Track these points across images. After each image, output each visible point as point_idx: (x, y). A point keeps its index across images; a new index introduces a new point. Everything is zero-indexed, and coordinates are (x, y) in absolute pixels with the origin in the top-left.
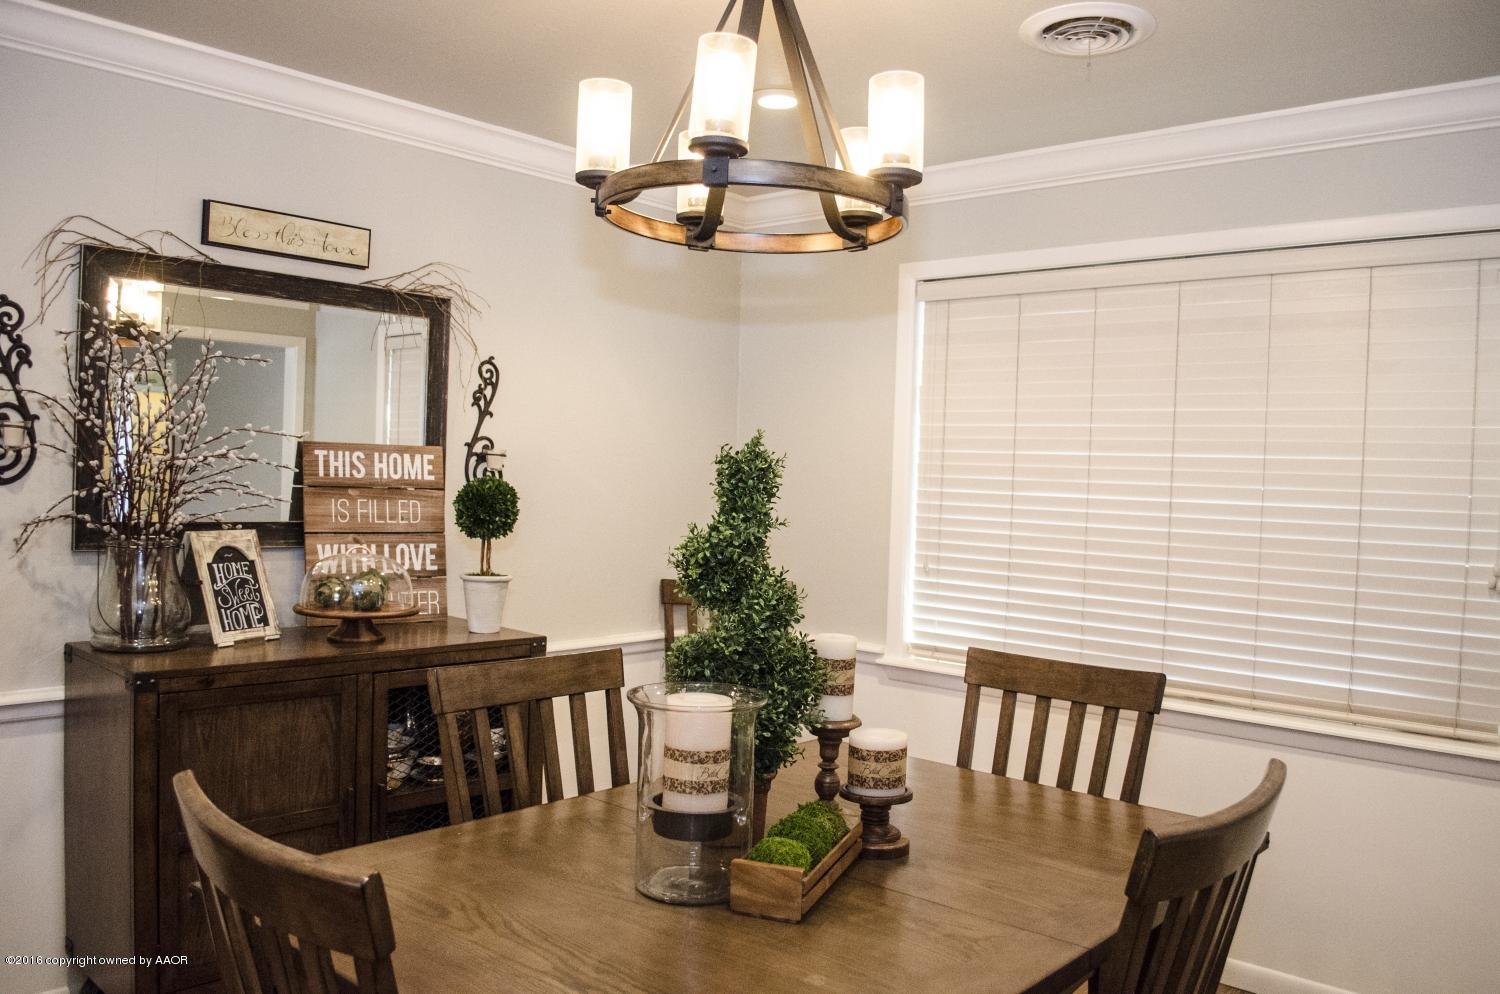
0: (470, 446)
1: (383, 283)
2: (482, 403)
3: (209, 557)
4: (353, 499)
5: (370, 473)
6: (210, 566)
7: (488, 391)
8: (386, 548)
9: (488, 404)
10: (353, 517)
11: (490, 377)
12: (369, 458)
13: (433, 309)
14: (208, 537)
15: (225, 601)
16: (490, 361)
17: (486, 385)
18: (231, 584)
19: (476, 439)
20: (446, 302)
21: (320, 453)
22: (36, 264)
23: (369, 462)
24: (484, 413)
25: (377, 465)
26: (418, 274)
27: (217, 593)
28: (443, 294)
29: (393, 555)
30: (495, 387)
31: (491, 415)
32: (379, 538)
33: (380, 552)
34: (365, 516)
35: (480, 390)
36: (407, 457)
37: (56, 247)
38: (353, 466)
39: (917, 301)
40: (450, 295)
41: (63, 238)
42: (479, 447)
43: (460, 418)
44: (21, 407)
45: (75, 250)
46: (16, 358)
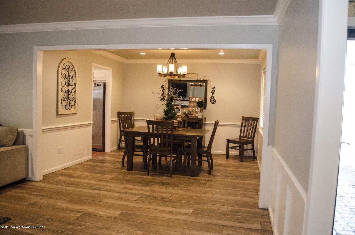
0: (211, 98)
1: (199, 79)
2: (213, 92)
4: (194, 103)
7: (214, 91)
8: (197, 109)
9: (214, 92)
10: (193, 105)
11: (214, 89)
12: (196, 99)
13: (205, 82)
16: (214, 87)
18: (177, 111)
19: (212, 97)
20: (207, 81)
21: (191, 98)
24: (213, 94)
26: (203, 78)
28: (206, 80)
30: (215, 90)
34: (195, 105)
35: (213, 91)
37: (166, 80)
38: (194, 100)
39: (263, 73)
40: (207, 80)
41: (168, 79)
42: (212, 98)
43: (209, 94)
44: (164, 95)
45: (168, 80)
46: (163, 90)
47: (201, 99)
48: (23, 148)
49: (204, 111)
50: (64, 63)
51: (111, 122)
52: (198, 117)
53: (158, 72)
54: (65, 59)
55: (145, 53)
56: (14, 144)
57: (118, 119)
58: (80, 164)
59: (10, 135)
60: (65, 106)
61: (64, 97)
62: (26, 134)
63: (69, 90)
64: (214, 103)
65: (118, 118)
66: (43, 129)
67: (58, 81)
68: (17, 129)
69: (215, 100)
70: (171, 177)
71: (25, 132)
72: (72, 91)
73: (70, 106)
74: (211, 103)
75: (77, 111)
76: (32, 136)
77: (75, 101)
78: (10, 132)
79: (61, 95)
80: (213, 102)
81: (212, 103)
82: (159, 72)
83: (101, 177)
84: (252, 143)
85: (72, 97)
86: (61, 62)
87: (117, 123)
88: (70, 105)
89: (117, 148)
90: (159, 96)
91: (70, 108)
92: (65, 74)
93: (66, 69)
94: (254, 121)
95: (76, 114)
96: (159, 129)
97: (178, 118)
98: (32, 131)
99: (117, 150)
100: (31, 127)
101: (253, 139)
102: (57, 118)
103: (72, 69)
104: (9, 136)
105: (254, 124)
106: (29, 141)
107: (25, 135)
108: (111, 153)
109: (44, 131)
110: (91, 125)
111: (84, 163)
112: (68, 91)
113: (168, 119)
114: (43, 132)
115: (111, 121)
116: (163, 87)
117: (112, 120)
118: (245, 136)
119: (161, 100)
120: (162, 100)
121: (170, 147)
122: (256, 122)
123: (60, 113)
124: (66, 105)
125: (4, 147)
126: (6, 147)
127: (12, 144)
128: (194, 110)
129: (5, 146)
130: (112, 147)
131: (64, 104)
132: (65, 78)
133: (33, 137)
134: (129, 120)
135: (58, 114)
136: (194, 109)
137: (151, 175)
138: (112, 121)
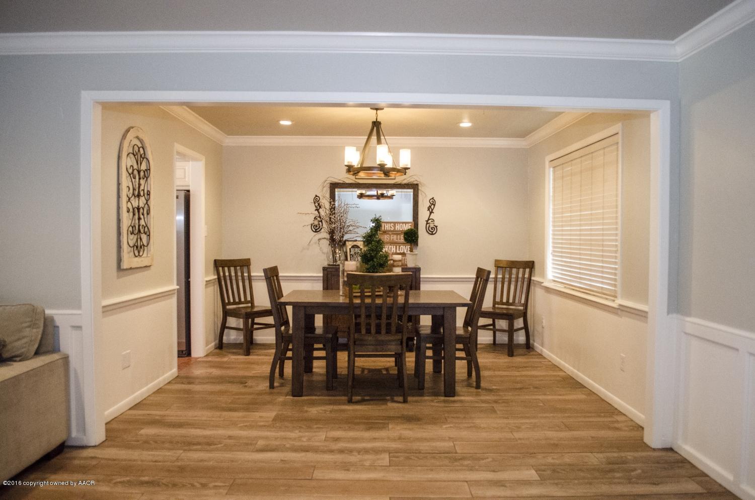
0: (427, 221)
1: (400, 182)
2: (430, 210)
3: (350, 247)
4: (390, 235)
5: (395, 228)
6: (350, 249)
7: (432, 207)
8: (398, 247)
9: (432, 210)
10: (390, 239)
11: (433, 203)
12: (395, 225)
13: (415, 187)
14: (350, 243)
15: (353, 256)
16: (433, 198)
17: (432, 205)
18: (355, 253)
19: (429, 219)
20: (417, 185)
21: (383, 224)
22: (321, 187)
23: (395, 226)
24: (431, 213)
25: (397, 227)
26: (408, 179)
27: (350, 255)
28: (415, 183)
29: (399, 248)
30: (434, 205)
31: (433, 213)
32: (396, 244)
33: (396, 248)
34: (393, 239)
35: (430, 207)
36: (404, 224)
37: (325, 184)
38: (391, 227)
39: (550, 167)
40: (418, 183)
41: (328, 182)
42: (430, 221)
43: (423, 215)
44: (320, 217)
45: (329, 184)
46: (318, 207)
47: (407, 225)
48: (61, 361)
49: (414, 251)
50: (131, 140)
51: (206, 285)
52: (407, 265)
53: (346, 164)
54: (131, 130)
55: (292, 121)
56: (37, 353)
57: (216, 277)
58: (159, 391)
59: (29, 327)
60: (134, 247)
61: (131, 225)
62: (58, 321)
63: (138, 206)
64: (434, 233)
65: (214, 275)
66: (104, 307)
67: (119, 184)
68: (44, 311)
69: (436, 227)
70: (405, 401)
71: (56, 318)
72: (143, 209)
73: (141, 247)
74: (428, 233)
75: (152, 259)
76: (79, 328)
77: (149, 235)
78: (28, 320)
79: (127, 220)
80: (432, 231)
81: (431, 233)
82: (348, 162)
83: (244, 417)
84: (524, 315)
85: (145, 225)
86: (124, 136)
87: (212, 288)
88: (142, 244)
89: (215, 345)
90: (310, 220)
91: (141, 254)
92: (132, 168)
93: (134, 155)
94: (524, 268)
95: (150, 266)
96: (354, 294)
97: (394, 266)
98: (80, 314)
99: (217, 351)
100: (76, 303)
101: (526, 305)
102: (118, 277)
103: (143, 156)
104: (27, 332)
105: (524, 274)
106: (68, 342)
107: (58, 327)
108: (210, 359)
109: (108, 310)
110: (174, 293)
111: (166, 387)
112: (138, 209)
113: (374, 269)
114: (103, 312)
115: (205, 283)
116: (316, 200)
117: (208, 279)
118: (511, 301)
119: (314, 230)
120: (316, 230)
121: (400, 334)
122: (527, 270)
123: (125, 265)
124: (135, 245)
125: (15, 361)
126: (20, 361)
127: (33, 353)
128: (393, 249)
129: (18, 359)
130: (207, 344)
131: (131, 244)
132: (132, 175)
133: (83, 328)
134: (273, 277)
135: (122, 268)
136: (391, 248)
137: (357, 402)
138: (207, 281)
